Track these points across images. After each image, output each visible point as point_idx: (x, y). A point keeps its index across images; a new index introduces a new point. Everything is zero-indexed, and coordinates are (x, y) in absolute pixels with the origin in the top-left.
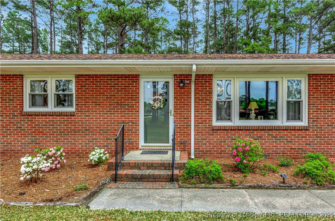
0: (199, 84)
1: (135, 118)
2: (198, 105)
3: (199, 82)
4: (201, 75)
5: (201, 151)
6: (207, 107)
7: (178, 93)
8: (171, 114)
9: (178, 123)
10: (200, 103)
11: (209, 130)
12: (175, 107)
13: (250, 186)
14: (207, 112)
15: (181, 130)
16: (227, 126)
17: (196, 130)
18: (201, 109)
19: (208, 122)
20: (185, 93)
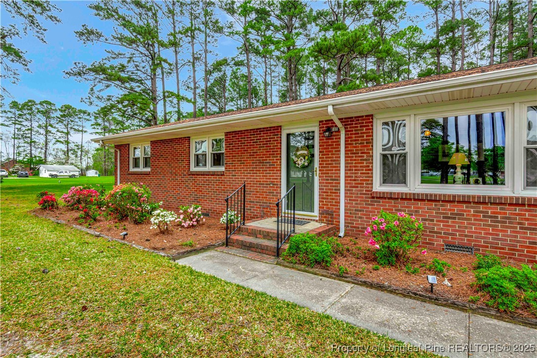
0: (352, 131)
1: (276, 179)
2: (351, 160)
3: (353, 127)
4: (355, 117)
5: (355, 227)
6: (363, 163)
7: (324, 146)
8: (316, 174)
9: (325, 186)
10: (354, 158)
11: (366, 198)
12: (320, 164)
13: (365, 282)
14: (364, 172)
15: (327, 195)
16: (394, 193)
17: (348, 197)
18: (355, 167)
19: (365, 185)
20: (333, 145)
